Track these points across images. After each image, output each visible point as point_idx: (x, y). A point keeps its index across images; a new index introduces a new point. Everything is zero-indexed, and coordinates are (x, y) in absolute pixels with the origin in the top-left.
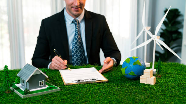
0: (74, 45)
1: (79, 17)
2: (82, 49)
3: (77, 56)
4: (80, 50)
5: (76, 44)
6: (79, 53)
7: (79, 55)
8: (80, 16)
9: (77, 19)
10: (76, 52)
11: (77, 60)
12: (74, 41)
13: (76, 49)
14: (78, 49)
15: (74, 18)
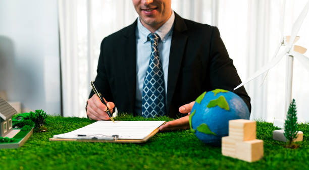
0: (146, 82)
1: (159, 30)
2: (160, 90)
3: (150, 102)
4: (157, 91)
5: (149, 80)
6: (153, 98)
7: (153, 100)
8: (161, 28)
9: (157, 32)
10: (150, 94)
11: (150, 110)
12: (147, 74)
13: (149, 90)
14: (153, 90)
15: (150, 31)
